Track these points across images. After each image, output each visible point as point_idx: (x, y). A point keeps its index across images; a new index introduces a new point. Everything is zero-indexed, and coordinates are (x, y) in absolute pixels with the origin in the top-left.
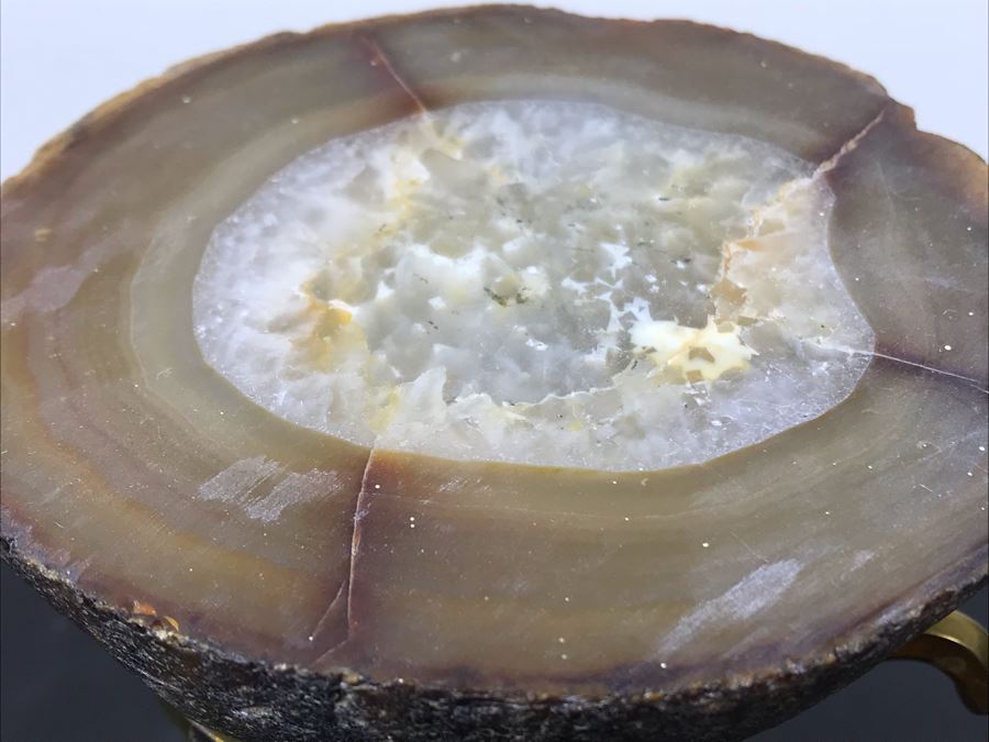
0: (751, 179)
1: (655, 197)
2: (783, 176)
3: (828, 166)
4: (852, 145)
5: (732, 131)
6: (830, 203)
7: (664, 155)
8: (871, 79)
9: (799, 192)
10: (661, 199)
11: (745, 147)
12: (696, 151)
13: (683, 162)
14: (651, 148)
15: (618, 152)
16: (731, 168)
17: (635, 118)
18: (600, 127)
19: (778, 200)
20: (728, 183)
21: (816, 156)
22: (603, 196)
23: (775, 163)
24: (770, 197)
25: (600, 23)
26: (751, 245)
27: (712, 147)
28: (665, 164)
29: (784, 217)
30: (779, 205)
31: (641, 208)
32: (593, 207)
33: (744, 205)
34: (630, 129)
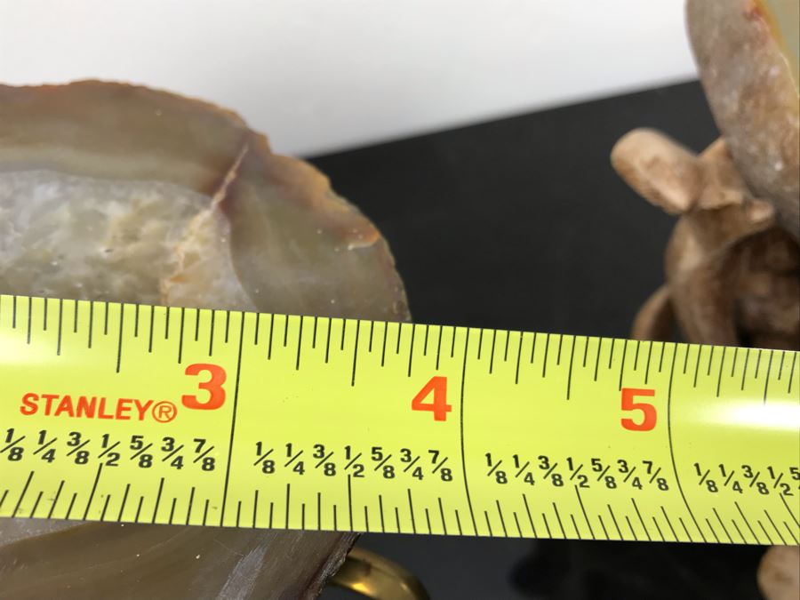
0: (167, 218)
1: (101, 250)
2: (190, 212)
3: (219, 197)
4: (231, 176)
5: (147, 177)
6: (227, 230)
7: (101, 209)
8: (234, 115)
9: (204, 224)
10: (108, 251)
11: (160, 191)
12: (122, 200)
13: (116, 212)
14: (89, 204)
15: (64, 214)
16: (151, 211)
17: (73, 179)
18: (46, 192)
19: (191, 234)
20: (152, 226)
21: (210, 190)
22: (61, 257)
23: (182, 201)
24: (185, 233)
25: (26, 91)
26: (179, 279)
27: (134, 196)
28: (102, 217)
29: (197, 248)
30: (192, 239)
31: (94, 262)
32: (55, 270)
33: (168, 244)
34: (71, 189)
